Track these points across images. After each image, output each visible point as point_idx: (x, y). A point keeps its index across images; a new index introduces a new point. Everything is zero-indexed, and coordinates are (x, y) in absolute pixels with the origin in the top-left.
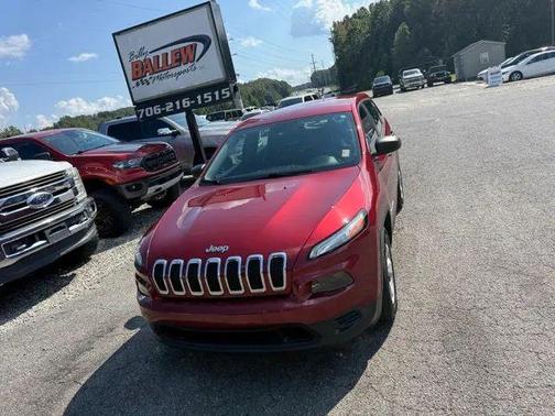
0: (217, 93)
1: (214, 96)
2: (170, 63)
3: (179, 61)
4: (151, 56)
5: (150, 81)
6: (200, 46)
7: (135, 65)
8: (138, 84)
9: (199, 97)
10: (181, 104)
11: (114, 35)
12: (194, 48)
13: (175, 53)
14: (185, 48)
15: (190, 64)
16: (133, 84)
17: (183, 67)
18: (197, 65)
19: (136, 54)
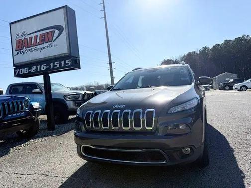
0: (63, 62)
1: (60, 64)
2: (38, 42)
3: (43, 41)
4: (28, 37)
5: (26, 52)
6: (57, 32)
7: (19, 42)
8: (18, 54)
9: (52, 64)
10: (41, 67)
11: (11, 24)
12: (53, 33)
13: (42, 36)
14: (48, 33)
15: (49, 43)
16: (16, 53)
17: (45, 45)
18: (54, 43)
19: (20, 35)
